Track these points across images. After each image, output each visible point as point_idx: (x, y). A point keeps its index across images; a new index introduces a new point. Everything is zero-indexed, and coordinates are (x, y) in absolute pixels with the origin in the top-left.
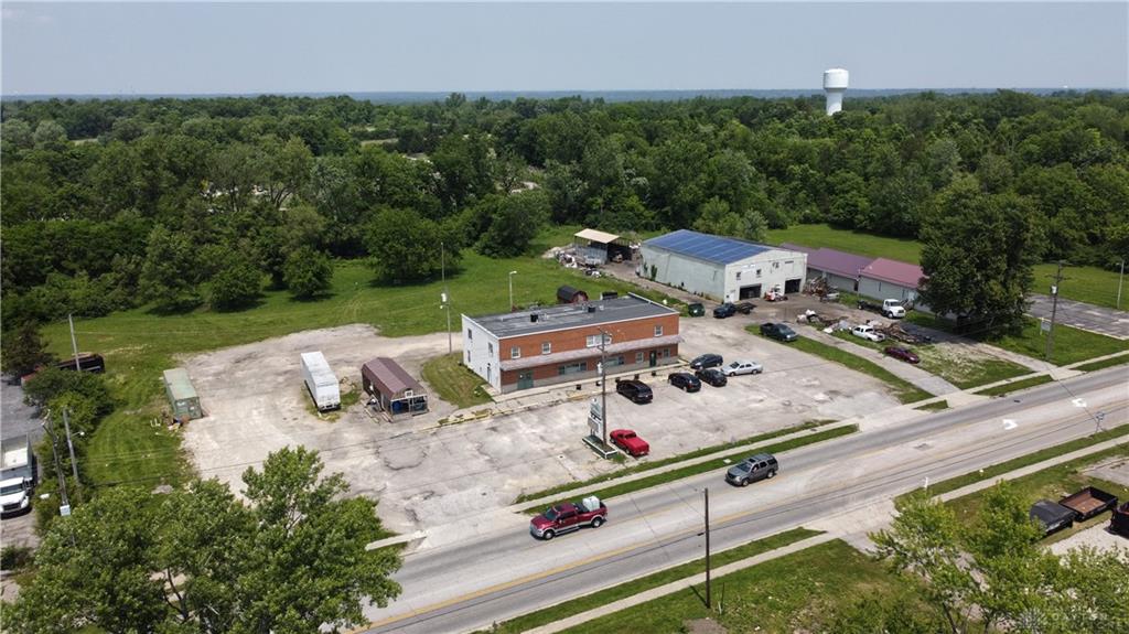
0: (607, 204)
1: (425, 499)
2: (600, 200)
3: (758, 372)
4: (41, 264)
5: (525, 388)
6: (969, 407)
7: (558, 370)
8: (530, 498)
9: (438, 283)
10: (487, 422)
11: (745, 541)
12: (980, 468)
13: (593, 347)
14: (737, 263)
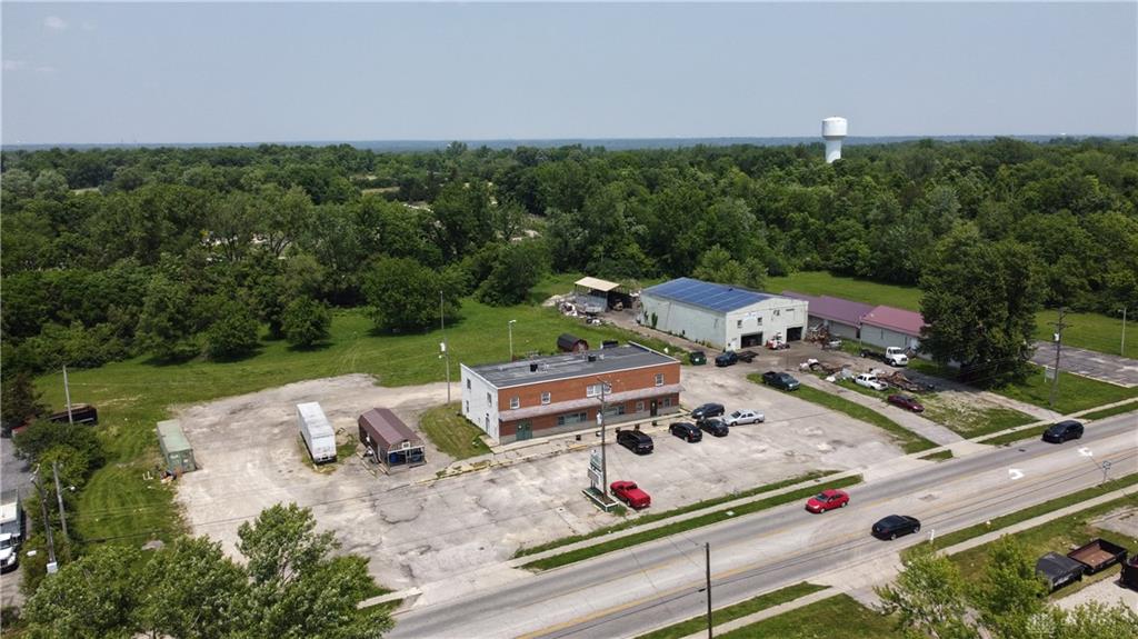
0: (608, 251)
1: (422, 553)
2: (601, 248)
3: (760, 422)
4: (37, 314)
5: (524, 439)
6: (973, 456)
7: (556, 420)
8: (529, 552)
9: (437, 332)
10: (486, 474)
11: (748, 597)
12: (987, 519)
13: (593, 396)
14: (738, 311)
